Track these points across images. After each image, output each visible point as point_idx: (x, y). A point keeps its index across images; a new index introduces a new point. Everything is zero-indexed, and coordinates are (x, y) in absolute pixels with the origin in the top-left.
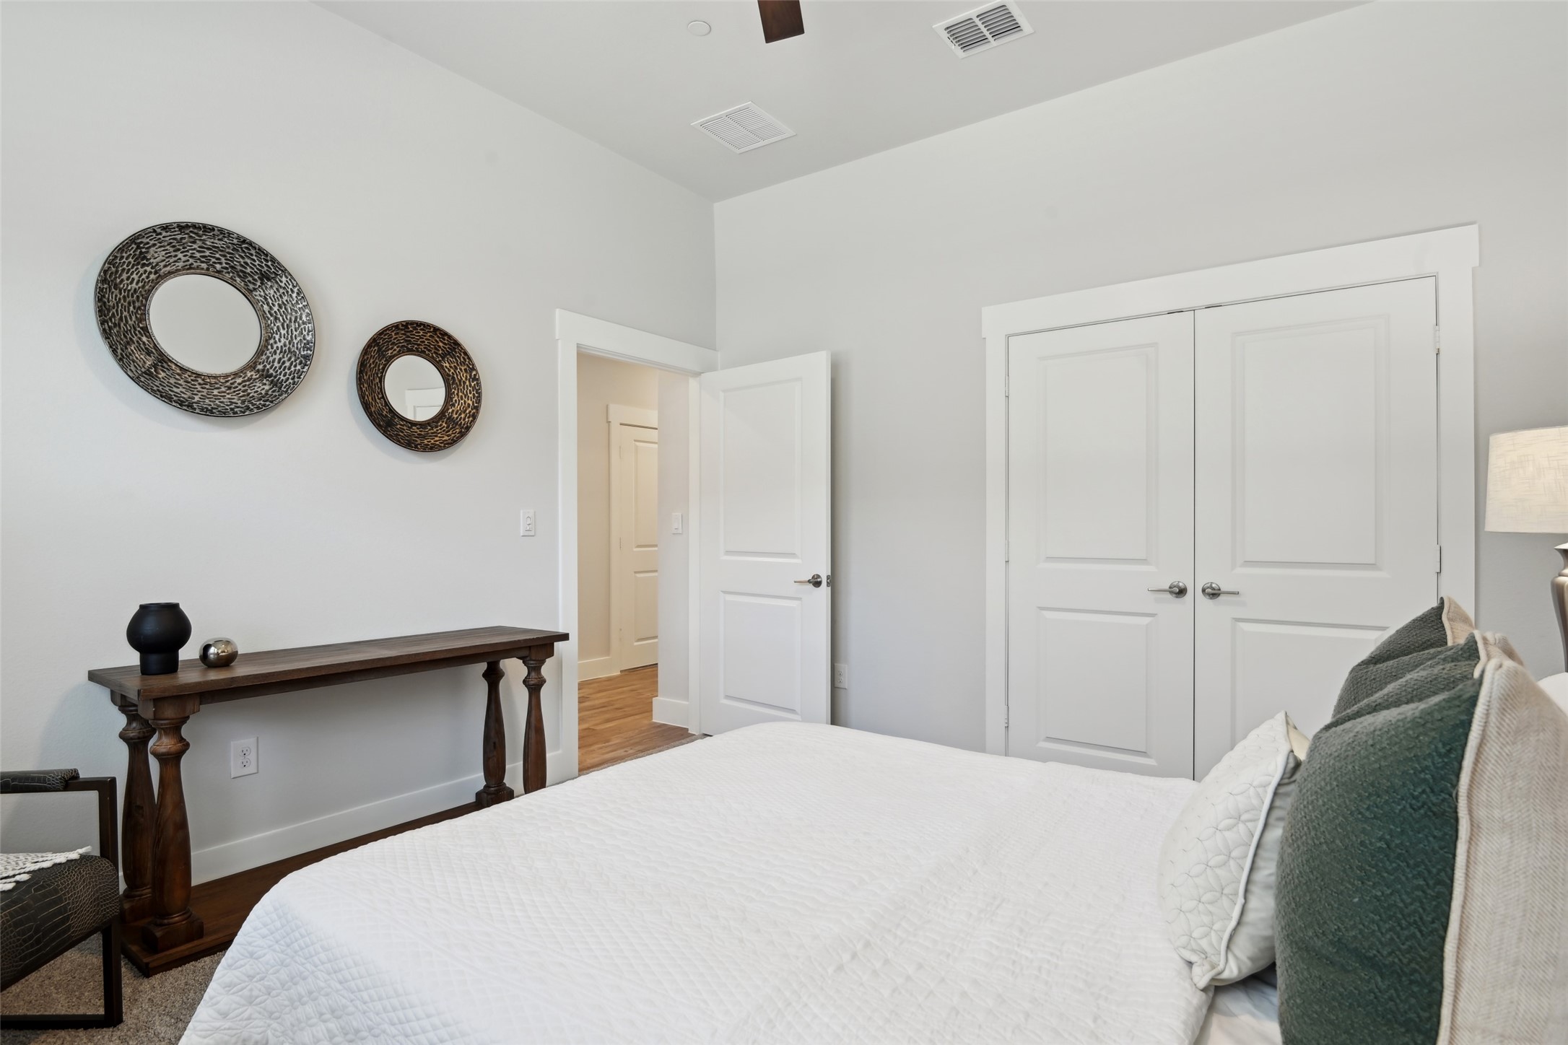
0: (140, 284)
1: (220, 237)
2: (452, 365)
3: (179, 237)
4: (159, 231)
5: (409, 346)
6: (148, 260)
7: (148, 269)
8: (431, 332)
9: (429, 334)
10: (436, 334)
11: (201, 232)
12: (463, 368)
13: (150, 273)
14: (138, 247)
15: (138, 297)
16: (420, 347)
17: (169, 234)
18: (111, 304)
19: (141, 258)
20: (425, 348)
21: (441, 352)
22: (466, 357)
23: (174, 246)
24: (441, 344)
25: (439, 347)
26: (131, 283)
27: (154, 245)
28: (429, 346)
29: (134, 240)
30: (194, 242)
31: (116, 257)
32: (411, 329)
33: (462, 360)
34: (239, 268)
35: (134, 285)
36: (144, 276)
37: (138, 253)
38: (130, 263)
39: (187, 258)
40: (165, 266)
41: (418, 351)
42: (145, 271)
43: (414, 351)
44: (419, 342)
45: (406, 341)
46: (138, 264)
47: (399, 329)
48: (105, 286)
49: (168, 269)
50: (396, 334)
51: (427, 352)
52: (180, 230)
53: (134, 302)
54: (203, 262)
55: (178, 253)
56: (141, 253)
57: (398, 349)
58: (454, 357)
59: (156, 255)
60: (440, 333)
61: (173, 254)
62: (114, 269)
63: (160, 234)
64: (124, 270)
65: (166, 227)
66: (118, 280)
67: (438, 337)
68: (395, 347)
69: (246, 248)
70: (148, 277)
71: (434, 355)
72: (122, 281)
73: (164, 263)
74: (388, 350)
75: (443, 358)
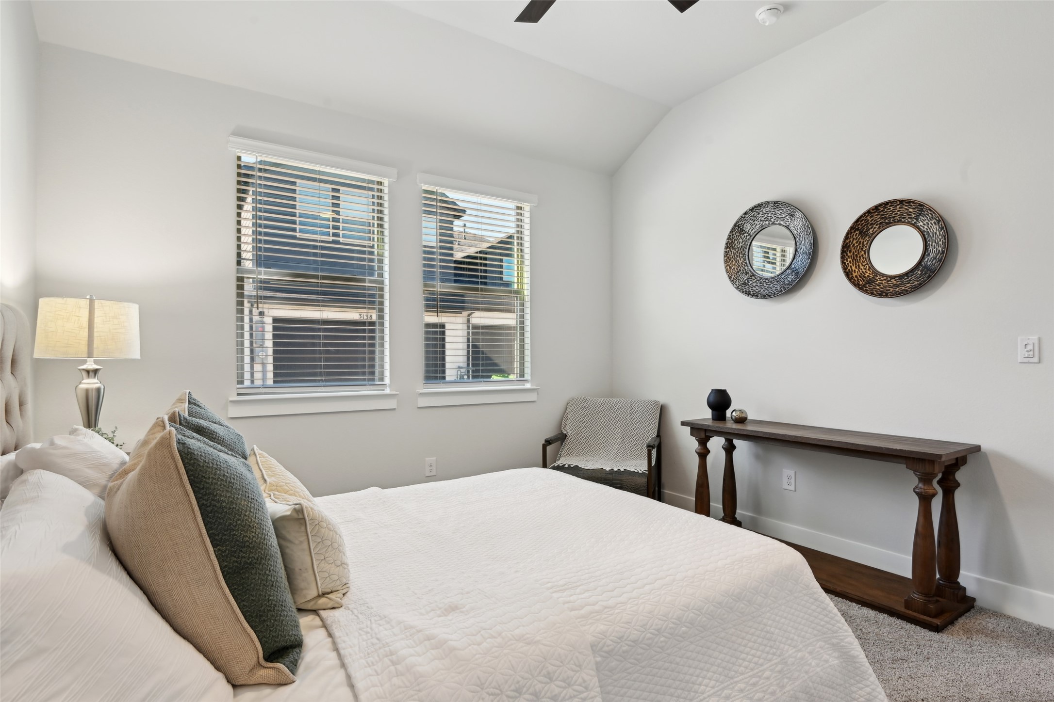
0: (743, 243)
1: (767, 206)
2: (925, 223)
3: (752, 215)
4: (743, 216)
5: (887, 221)
6: (744, 231)
7: (746, 235)
8: (898, 205)
9: (898, 207)
10: (903, 205)
11: (759, 208)
12: (933, 222)
13: (747, 236)
14: (739, 227)
15: (743, 249)
16: (896, 218)
17: (748, 215)
18: (731, 257)
19: (742, 231)
20: (899, 218)
21: (913, 216)
22: (932, 213)
23: (752, 220)
24: (911, 210)
25: (910, 212)
26: (739, 244)
27: (745, 223)
28: (902, 215)
29: (736, 225)
30: (759, 214)
31: (730, 236)
32: (882, 209)
33: (930, 216)
34: (780, 216)
35: (741, 245)
36: (744, 239)
37: (739, 230)
38: (737, 235)
39: (759, 222)
40: (752, 230)
41: (895, 222)
42: (745, 236)
43: (892, 223)
44: (893, 216)
45: (882, 218)
46: (741, 234)
47: (872, 213)
48: (728, 250)
49: (753, 231)
50: (870, 218)
51: (903, 220)
52: (751, 211)
53: (742, 252)
54: (766, 221)
55: (755, 222)
56: (741, 229)
57: (877, 227)
58: (924, 215)
59: (747, 227)
60: (906, 203)
61: (753, 223)
62: (731, 241)
63: (745, 217)
64: (735, 240)
65: (746, 213)
66: (733, 245)
67: (906, 206)
68: (875, 226)
69: (778, 206)
70: (746, 239)
71: (909, 220)
72: (735, 244)
73: (751, 229)
74: (869, 230)
75: (917, 220)
